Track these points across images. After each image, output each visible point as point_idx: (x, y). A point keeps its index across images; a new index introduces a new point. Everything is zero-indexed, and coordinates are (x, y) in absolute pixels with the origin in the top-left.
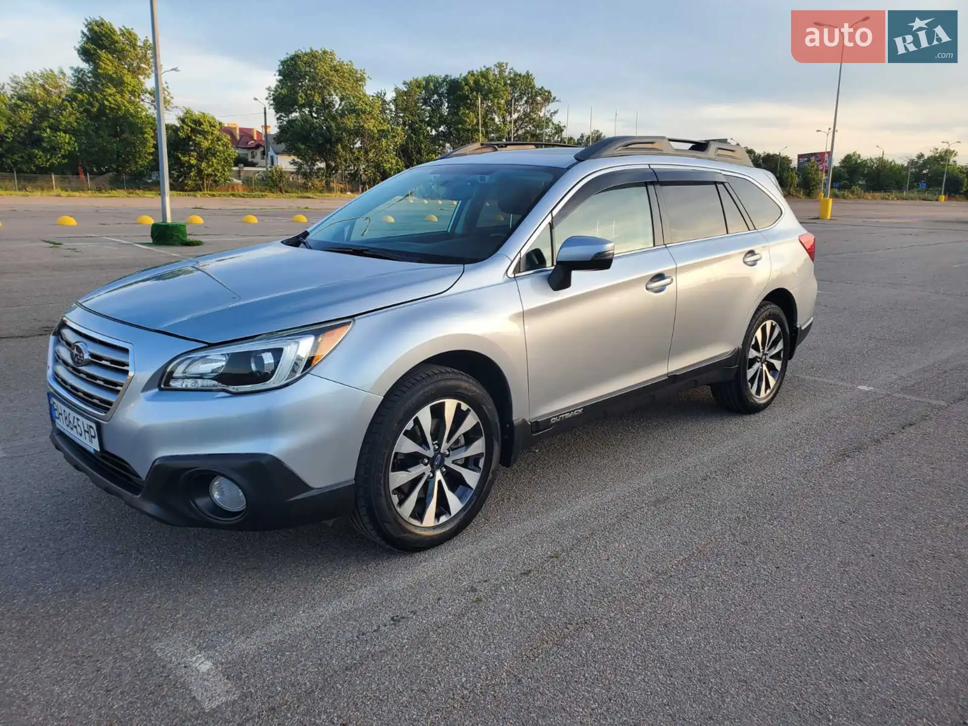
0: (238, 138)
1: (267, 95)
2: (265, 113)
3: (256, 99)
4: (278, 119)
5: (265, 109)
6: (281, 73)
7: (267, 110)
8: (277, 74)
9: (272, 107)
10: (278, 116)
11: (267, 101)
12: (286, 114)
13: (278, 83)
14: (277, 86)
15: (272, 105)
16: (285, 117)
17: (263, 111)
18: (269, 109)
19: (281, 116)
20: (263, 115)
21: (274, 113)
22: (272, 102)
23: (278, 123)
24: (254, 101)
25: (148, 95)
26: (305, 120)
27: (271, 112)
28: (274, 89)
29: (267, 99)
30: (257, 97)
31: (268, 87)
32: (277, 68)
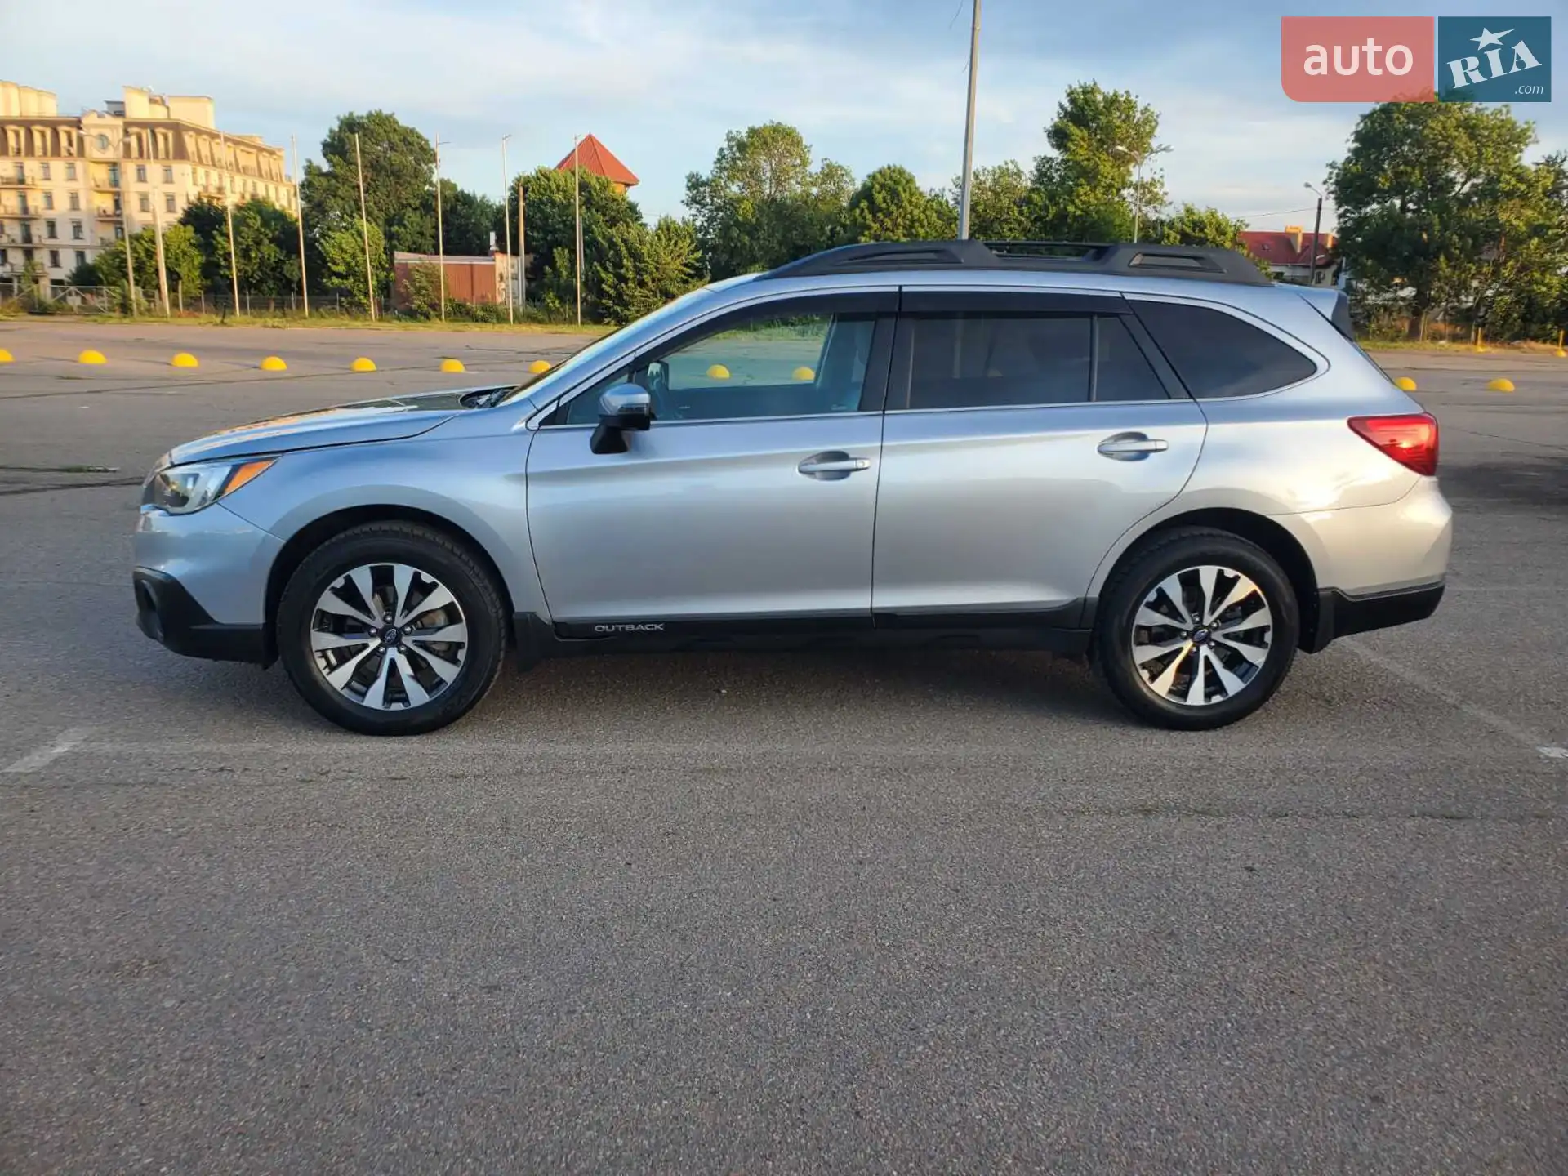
0: (1299, 250)
1: (1326, 177)
2: (1320, 208)
3: (1308, 186)
4: (1340, 217)
5: (1320, 200)
6: (1359, 136)
7: (1324, 205)
8: (1353, 138)
9: (1333, 196)
10: (1341, 210)
11: (1325, 187)
12: (1355, 208)
13: (1350, 154)
14: (1348, 160)
15: (1332, 192)
16: (1352, 213)
17: (1316, 205)
18: (1327, 199)
19: (1347, 211)
20: (1316, 210)
21: (1335, 207)
22: (1332, 188)
23: (1339, 223)
24: (1305, 189)
25: (1132, 191)
26: (1389, 215)
27: (1330, 204)
28: (1341, 166)
29: (1325, 182)
30: (1310, 183)
31: (1331, 162)
32: (1353, 129)
